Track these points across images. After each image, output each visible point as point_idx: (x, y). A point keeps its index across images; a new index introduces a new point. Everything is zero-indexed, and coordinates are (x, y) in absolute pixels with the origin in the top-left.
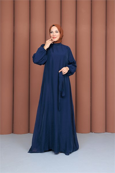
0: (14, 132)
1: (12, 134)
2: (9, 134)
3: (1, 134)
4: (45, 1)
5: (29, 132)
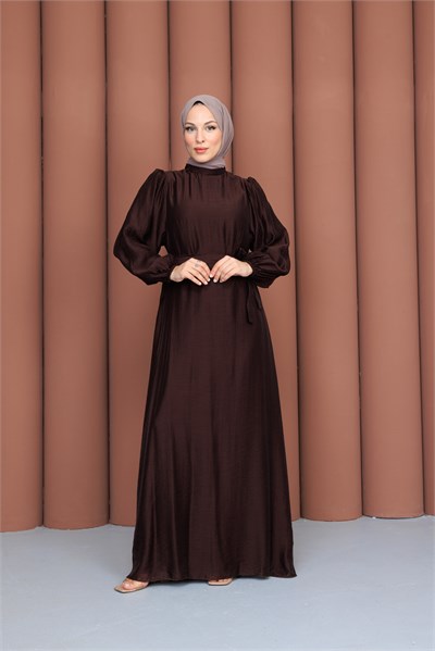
0: (46, 521)
1: (37, 528)
2: (27, 529)
5: (108, 518)
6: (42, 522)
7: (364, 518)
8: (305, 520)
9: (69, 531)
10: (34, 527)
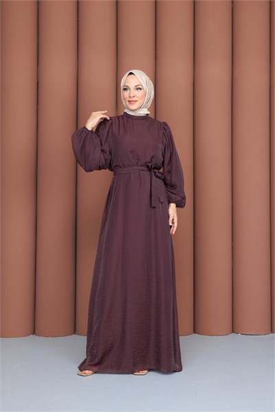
0: (36, 331)
1: (31, 336)
2: (25, 336)
3: (2, 337)
4: (117, 2)
5: (75, 331)
6: (34, 333)
7: (233, 334)
8: (196, 335)
9: (50, 338)
10: (29, 335)
